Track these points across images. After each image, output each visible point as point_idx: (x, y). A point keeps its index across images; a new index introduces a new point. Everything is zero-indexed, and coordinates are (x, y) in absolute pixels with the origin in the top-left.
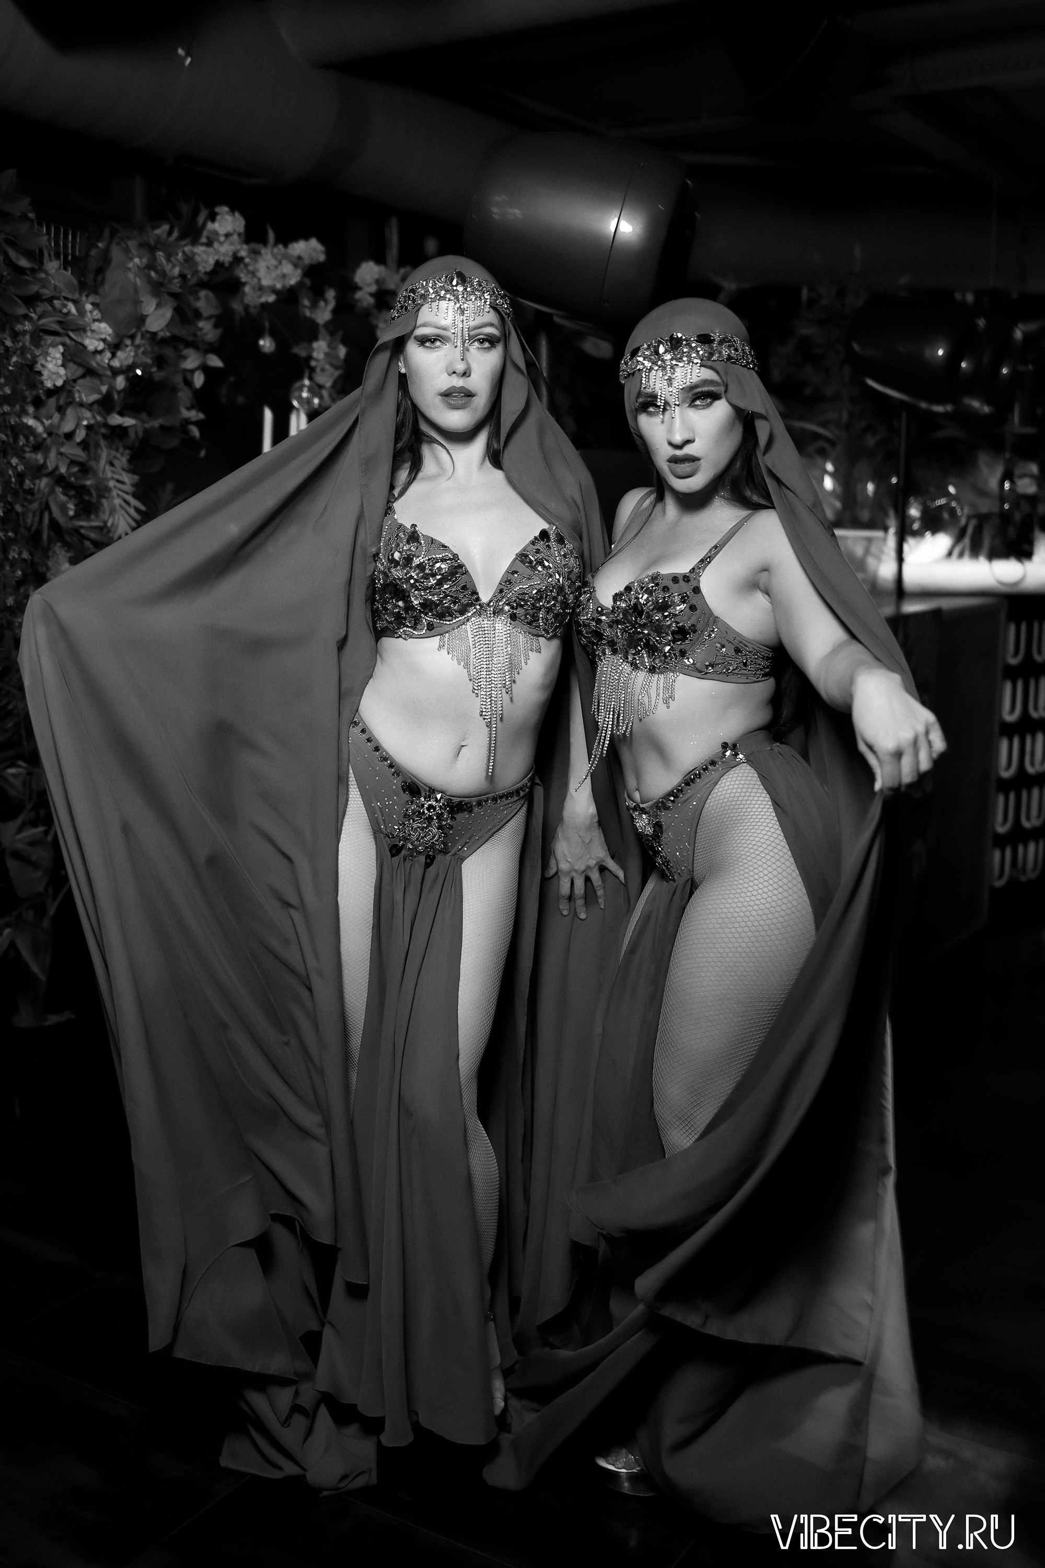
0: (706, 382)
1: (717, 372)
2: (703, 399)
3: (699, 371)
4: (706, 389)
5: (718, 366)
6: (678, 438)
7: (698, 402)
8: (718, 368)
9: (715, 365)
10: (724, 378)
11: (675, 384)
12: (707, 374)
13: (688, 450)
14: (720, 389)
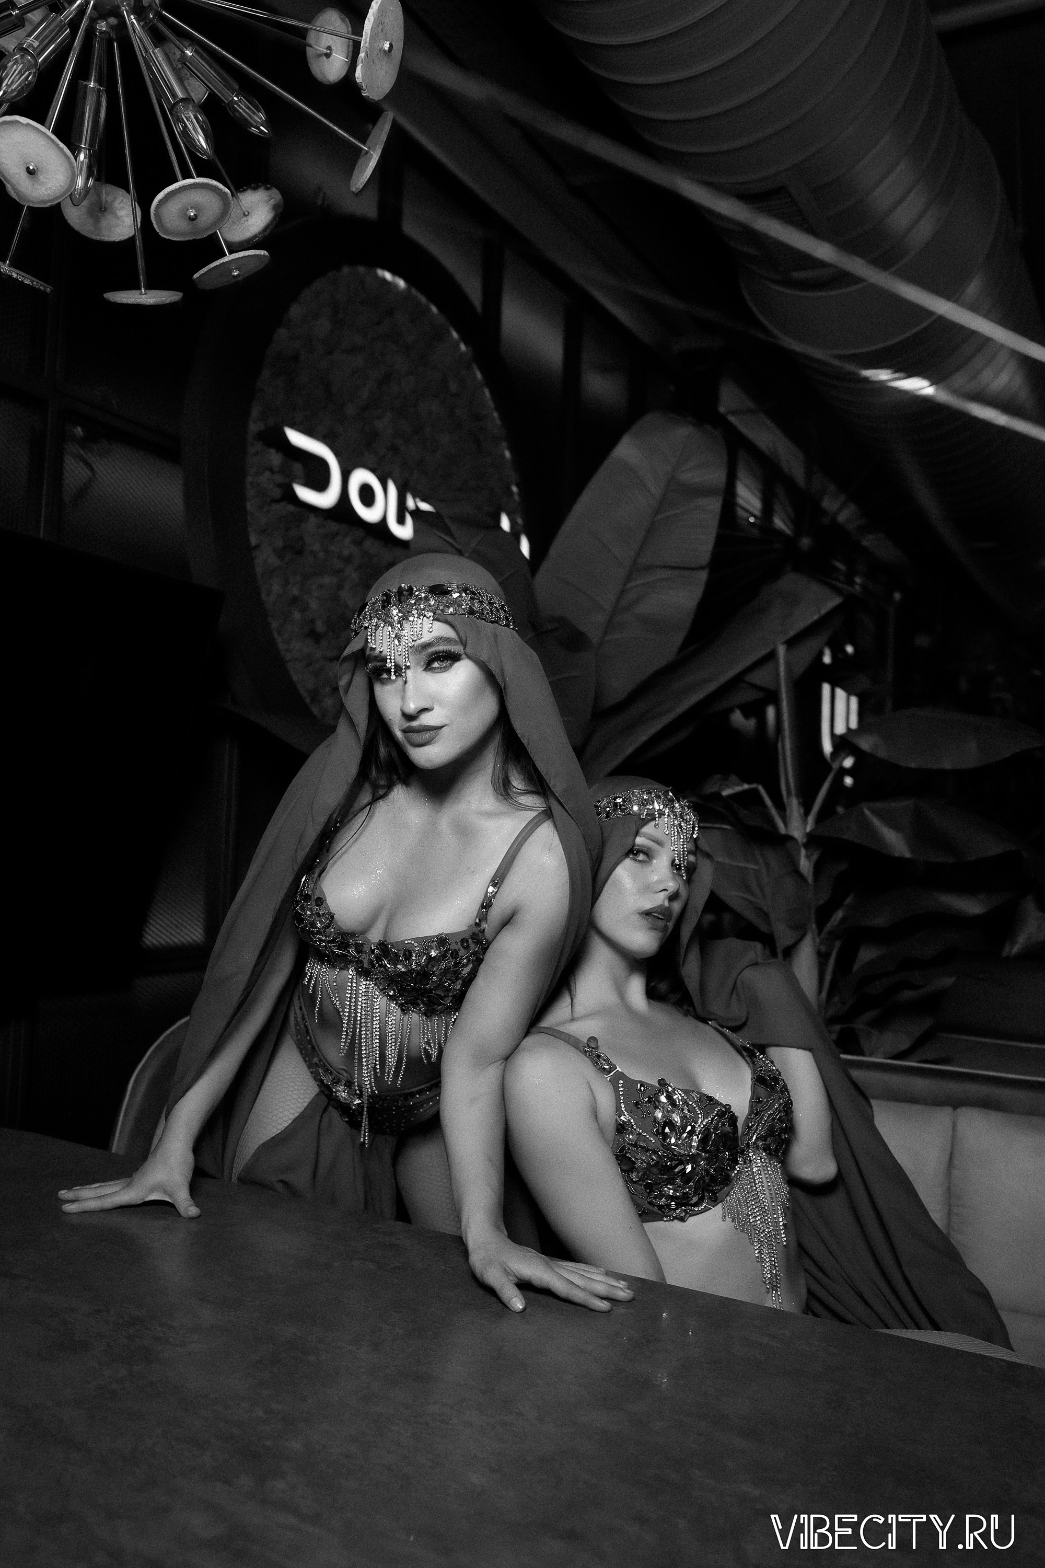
0: (441, 640)
1: (453, 626)
2: (442, 661)
3: (431, 625)
4: (441, 648)
5: (456, 621)
6: (412, 707)
7: (436, 665)
8: (456, 624)
9: (450, 618)
10: (462, 634)
11: (403, 640)
12: (441, 630)
13: (427, 720)
14: (457, 649)
